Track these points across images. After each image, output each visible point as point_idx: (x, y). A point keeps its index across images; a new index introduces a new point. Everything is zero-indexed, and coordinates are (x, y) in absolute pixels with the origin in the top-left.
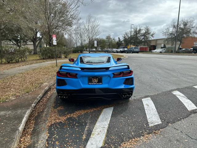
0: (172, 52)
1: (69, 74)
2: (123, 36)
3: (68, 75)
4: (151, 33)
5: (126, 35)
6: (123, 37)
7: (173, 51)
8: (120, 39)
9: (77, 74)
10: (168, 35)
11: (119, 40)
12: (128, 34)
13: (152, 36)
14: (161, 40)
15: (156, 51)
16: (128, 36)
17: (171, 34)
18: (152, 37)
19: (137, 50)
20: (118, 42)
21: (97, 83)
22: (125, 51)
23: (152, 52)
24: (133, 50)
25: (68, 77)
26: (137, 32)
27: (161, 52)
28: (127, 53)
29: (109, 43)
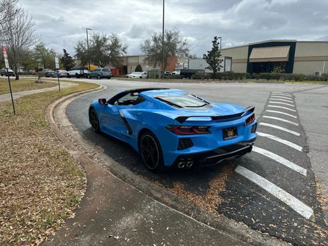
0: (157, 77)
1: (196, 128)
2: (76, 47)
3: (195, 130)
4: (122, 47)
5: (80, 47)
6: (75, 49)
7: (160, 76)
8: (68, 52)
9: (209, 127)
10: (148, 51)
11: (66, 54)
12: (84, 45)
13: (123, 50)
14: (134, 58)
15: (134, 75)
16: (84, 49)
17: (152, 50)
18: (123, 53)
19: (107, 74)
20: (63, 58)
21: (233, 135)
22: (85, 74)
23: (127, 77)
24: (102, 73)
25: (196, 133)
26: (100, 43)
27: (141, 77)
28: (90, 78)
29: (43, 57)
